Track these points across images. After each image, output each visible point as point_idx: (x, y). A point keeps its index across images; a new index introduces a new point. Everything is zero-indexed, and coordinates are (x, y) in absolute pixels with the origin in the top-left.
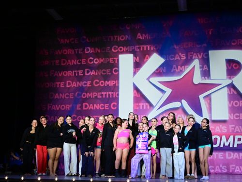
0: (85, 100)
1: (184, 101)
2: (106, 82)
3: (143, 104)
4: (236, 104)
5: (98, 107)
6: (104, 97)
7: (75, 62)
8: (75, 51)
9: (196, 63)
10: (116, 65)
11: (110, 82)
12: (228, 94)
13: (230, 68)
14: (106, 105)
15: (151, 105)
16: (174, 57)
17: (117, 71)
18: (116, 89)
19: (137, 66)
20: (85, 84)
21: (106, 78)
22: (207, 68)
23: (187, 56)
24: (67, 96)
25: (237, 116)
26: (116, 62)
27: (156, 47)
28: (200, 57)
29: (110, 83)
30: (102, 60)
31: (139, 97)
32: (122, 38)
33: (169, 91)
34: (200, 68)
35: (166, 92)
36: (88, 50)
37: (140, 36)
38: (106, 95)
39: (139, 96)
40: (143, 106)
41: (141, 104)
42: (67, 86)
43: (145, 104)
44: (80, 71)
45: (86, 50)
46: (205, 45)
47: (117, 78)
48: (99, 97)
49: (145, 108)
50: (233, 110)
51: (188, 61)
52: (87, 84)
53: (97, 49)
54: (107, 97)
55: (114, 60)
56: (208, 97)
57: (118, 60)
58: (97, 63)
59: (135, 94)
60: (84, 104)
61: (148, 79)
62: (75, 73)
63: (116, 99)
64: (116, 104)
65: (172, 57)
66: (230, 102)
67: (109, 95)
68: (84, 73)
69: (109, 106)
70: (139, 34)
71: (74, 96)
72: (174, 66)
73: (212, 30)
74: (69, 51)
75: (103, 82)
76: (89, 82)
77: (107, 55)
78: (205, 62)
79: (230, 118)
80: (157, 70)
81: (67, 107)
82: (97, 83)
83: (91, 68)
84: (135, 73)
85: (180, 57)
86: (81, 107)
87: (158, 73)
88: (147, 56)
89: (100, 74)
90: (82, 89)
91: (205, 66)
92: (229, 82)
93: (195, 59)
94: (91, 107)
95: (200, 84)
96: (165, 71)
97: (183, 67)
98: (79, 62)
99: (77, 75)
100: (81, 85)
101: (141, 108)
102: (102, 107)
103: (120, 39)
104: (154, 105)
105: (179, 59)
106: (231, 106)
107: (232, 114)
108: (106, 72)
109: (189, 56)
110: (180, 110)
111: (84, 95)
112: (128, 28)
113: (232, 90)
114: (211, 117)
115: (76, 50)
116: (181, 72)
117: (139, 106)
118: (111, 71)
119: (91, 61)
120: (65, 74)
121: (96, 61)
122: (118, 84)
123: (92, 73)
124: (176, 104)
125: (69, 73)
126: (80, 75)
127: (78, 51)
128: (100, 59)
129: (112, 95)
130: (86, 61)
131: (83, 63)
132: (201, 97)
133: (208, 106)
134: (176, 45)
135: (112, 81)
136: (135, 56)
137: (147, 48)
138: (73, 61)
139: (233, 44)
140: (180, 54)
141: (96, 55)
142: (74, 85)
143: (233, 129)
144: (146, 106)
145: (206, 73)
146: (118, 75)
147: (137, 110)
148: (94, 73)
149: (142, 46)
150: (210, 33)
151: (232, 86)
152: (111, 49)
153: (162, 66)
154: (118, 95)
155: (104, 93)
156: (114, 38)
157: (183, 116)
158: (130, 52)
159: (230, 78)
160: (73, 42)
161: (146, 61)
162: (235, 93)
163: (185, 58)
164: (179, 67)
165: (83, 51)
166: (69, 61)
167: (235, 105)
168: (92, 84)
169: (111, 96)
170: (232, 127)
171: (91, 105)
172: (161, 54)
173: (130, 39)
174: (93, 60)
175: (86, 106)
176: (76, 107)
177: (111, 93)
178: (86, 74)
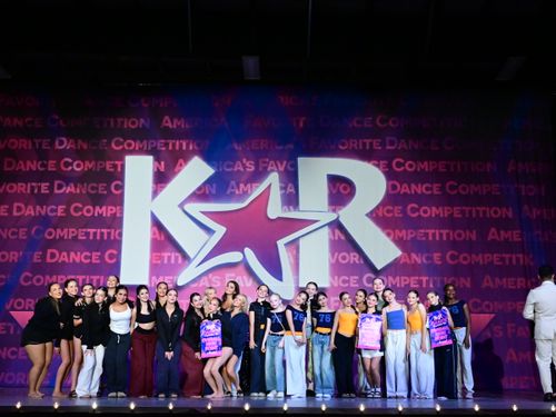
0: (52, 243)
1: (248, 251)
2: (97, 208)
3: (169, 255)
4: (344, 258)
5: (78, 257)
6: (91, 238)
7: (34, 166)
8: (34, 144)
9: (273, 179)
10: (118, 176)
11: (104, 208)
12: (330, 240)
13: (334, 192)
14: (94, 254)
15: (185, 257)
16: (233, 166)
17: (121, 187)
18: (116, 222)
19: (161, 179)
20: (52, 211)
21: (97, 200)
22: (292, 190)
23: (257, 165)
24: (13, 234)
25: (344, 282)
26: (119, 169)
27: (199, 145)
28: (282, 169)
29: (106, 211)
30: (89, 165)
31: (163, 240)
32: (133, 123)
33: (220, 231)
34: (281, 188)
35: (214, 232)
36: (61, 143)
37: (168, 122)
38: (95, 234)
39: (163, 237)
40: (169, 258)
41: (166, 255)
42: (15, 214)
43: (174, 255)
44: (43, 185)
45: (57, 143)
46: (291, 146)
47: (119, 201)
48: (80, 238)
49: (173, 261)
50: (337, 268)
51: (258, 176)
52: (56, 211)
53: (80, 142)
54: (98, 238)
55: (115, 166)
56: (294, 245)
57: (123, 166)
58: (78, 169)
59: (154, 234)
60: (49, 251)
61: (181, 206)
62: (32, 188)
63: (116, 244)
64: (115, 252)
65: (228, 166)
66: (333, 255)
67: (102, 234)
68: (51, 188)
69: (101, 258)
70: (167, 118)
71: (28, 233)
72: (233, 183)
73: (304, 118)
74: (23, 144)
75: (91, 208)
76: (61, 208)
77: (100, 156)
78: (291, 178)
79: (332, 286)
80: (199, 189)
81: (13, 256)
82: (76, 209)
83: (67, 179)
84: (155, 193)
85: (245, 167)
86: (44, 257)
87: (201, 195)
88: (181, 161)
89: (84, 192)
90: (45, 222)
91: (290, 185)
92: (332, 217)
93: (272, 171)
94: (63, 257)
95: (279, 218)
96: (214, 192)
97: (249, 185)
98: (42, 165)
99: (36, 191)
100: (43, 213)
101: (166, 261)
102: (86, 257)
103: (128, 124)
104: (192, 256)
105: (242, 169)
106: (334, 261)
107: (336, 278)
108: (97, 189)
109: (261, 165)
110: (241, 268)
111: (50, 234)
112: (146, 105)
113: (337, 232)
114: (297, 281)
115: (37, 141)
116: (245, 194)
117: (161, 258)
118: (108, 186)
119: (67, 164)
120: (11, 188)
121: (78, 166)
122: (122, 213)
123: (69, 189)
124: (233, 257)
125: (20, 187)
126: (43, 192)
127: (40, 144)
128: (87, 163)
129: (109, 234)
130: (57, 165)
131: (50, 169)
132: (281, 243)
133: (292, 261)
134: (238, 143)
135: (110, 208)
136: (157, 159)
137: (181, 145)
138: (29, 163)
139: (341, 147)
140: (244, 160)
141: (79, 155)
142: (30, 211)
143: (337, 304)
144: (176, 258)
145: (292, 200)
146: (122, 195)
147: (156, 265)
148: (73, 190)
149: (171, 142)
150: (301, 125)
151: (337, 225)
152: (109, 144)
153: (209, 181)
154: (120, 235)
155: (92, 231)
156: (116, 122)
157: (245, 278)
158: (148, 153)
159: (334, 211)
160: (30, 126)
161: (179, 171)
162: (343, 238)
163: (253, 168)
164: (242, 185)
165: (52, 144)
166: (21, 162)
167: (340, 260)
168: (67, 210)
169: (105, 238)
170: (336, 301)
171: (65, 254)
172: (208, 159)
173: (147, 126)
174: (71, 164)
175: (53, 256)
176: (32, 257)
177: (105, 231)
178: (56, 191)
